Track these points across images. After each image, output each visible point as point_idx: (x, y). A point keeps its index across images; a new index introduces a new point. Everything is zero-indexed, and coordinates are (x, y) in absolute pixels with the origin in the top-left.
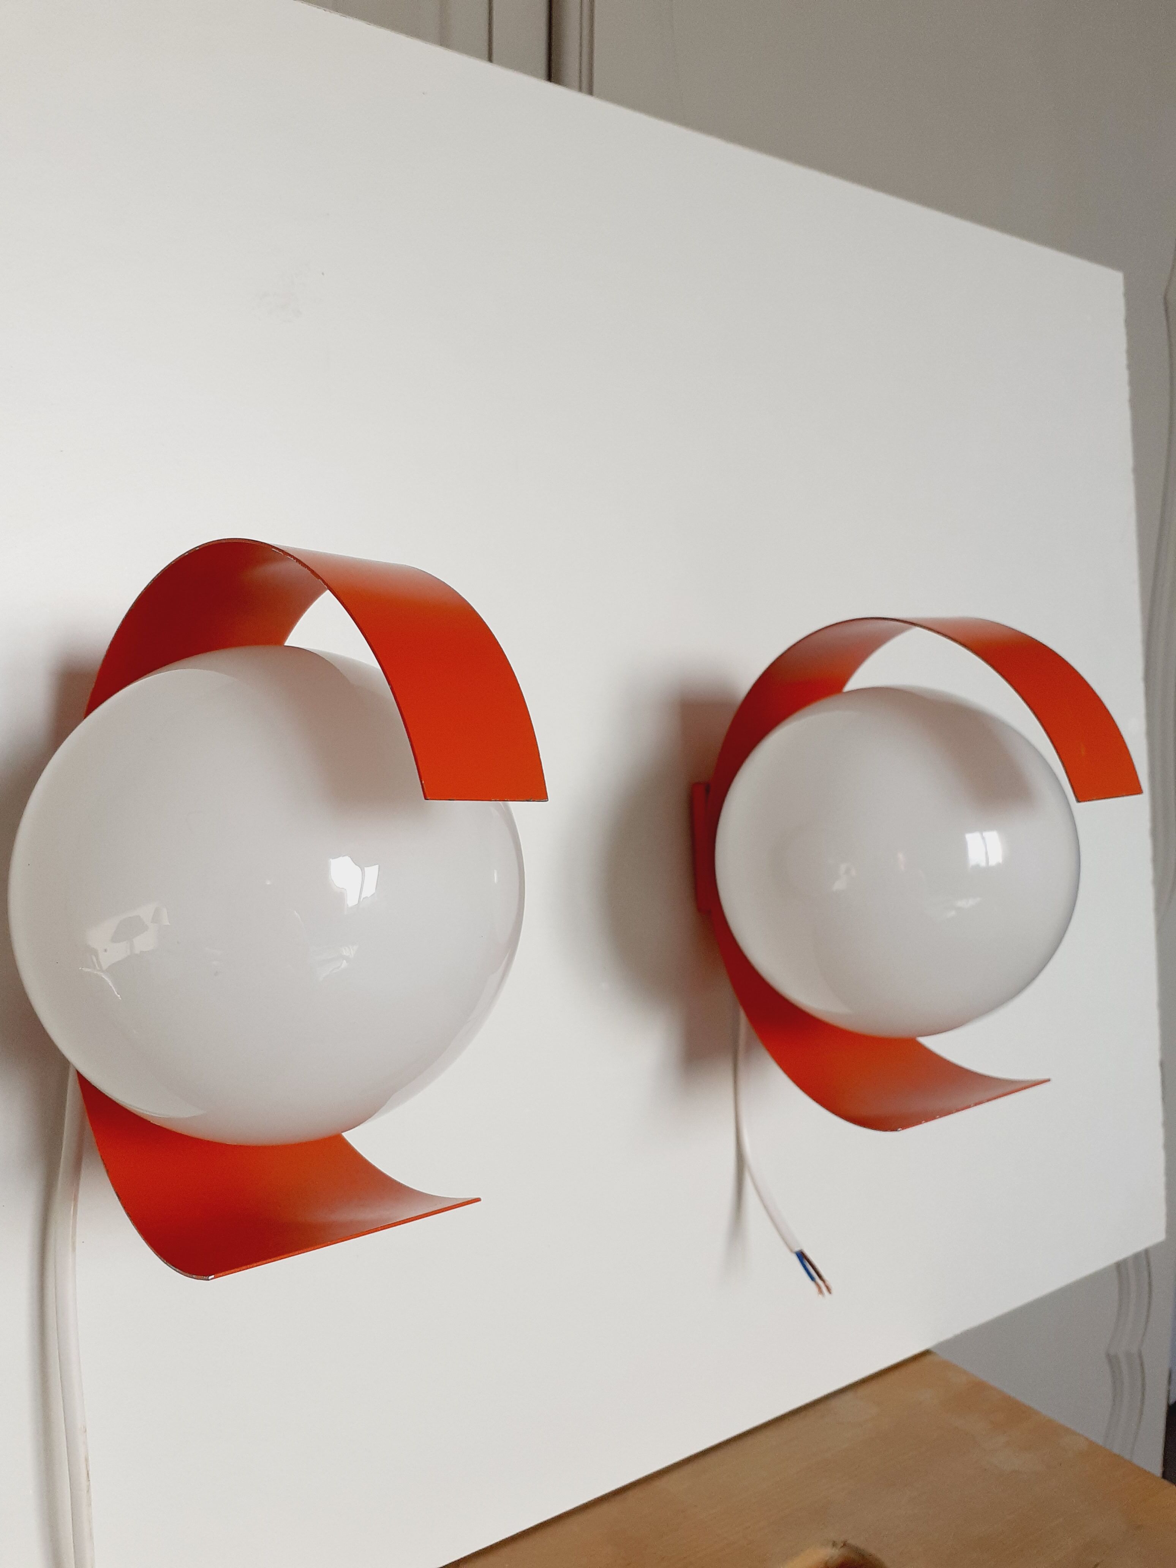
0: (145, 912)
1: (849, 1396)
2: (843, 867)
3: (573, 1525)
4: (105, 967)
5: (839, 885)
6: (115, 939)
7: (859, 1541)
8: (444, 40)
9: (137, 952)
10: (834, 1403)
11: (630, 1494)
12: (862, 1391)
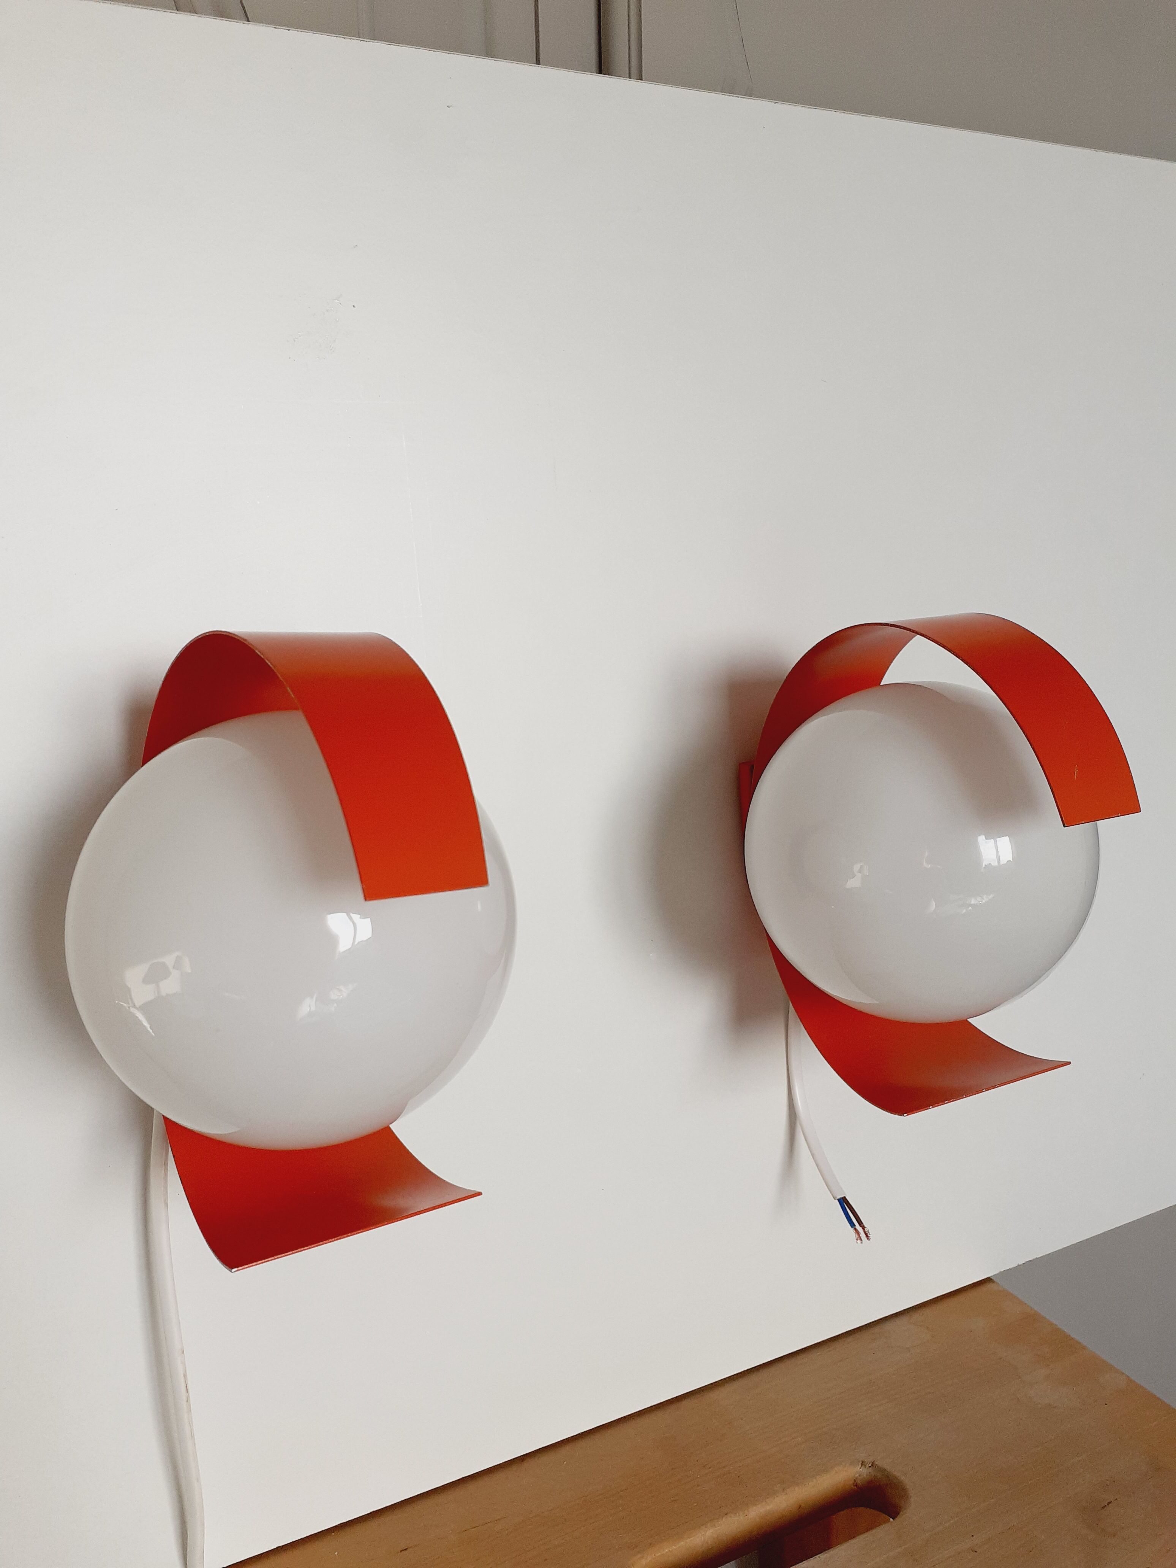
0: (169, 960)
1: (904, 1320)
2: (856, 867)
3: (629, 1429)
4: (138, 1004)
5: (854, 883)
6: (147, 980)
7: (886, 1463)
8: (489, 51)
9: (163, 993)
10: (888, 1326)
11: (685, 1403)
12: (916, 1316)
